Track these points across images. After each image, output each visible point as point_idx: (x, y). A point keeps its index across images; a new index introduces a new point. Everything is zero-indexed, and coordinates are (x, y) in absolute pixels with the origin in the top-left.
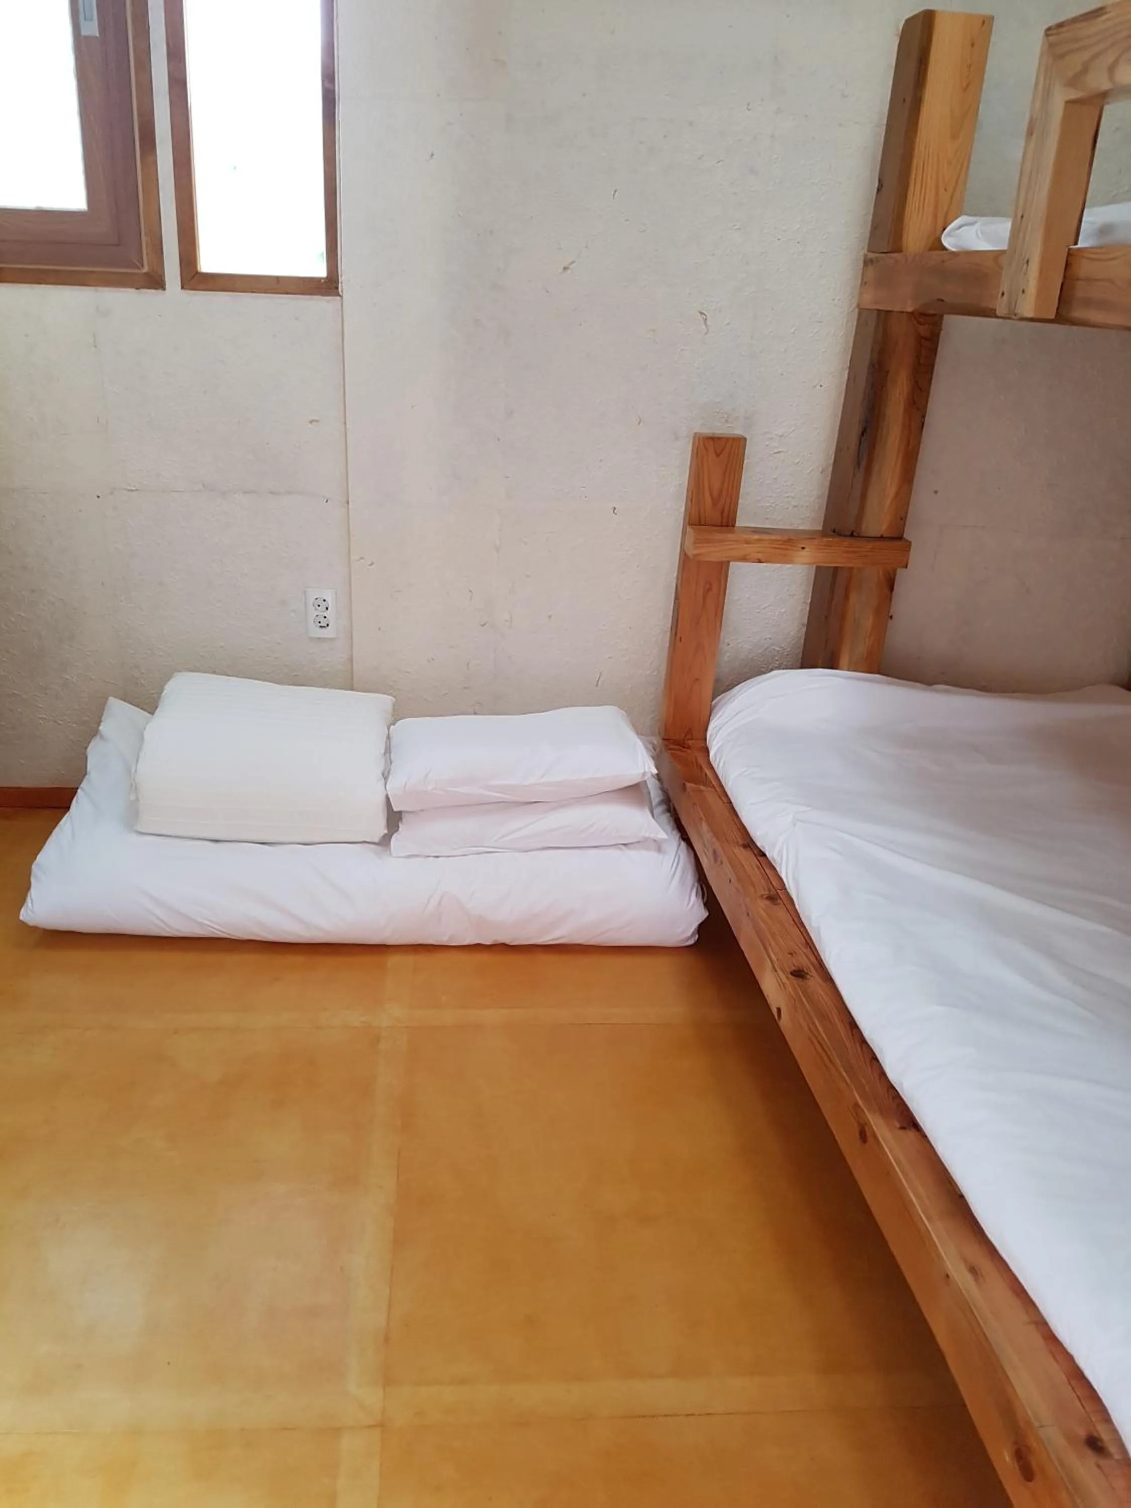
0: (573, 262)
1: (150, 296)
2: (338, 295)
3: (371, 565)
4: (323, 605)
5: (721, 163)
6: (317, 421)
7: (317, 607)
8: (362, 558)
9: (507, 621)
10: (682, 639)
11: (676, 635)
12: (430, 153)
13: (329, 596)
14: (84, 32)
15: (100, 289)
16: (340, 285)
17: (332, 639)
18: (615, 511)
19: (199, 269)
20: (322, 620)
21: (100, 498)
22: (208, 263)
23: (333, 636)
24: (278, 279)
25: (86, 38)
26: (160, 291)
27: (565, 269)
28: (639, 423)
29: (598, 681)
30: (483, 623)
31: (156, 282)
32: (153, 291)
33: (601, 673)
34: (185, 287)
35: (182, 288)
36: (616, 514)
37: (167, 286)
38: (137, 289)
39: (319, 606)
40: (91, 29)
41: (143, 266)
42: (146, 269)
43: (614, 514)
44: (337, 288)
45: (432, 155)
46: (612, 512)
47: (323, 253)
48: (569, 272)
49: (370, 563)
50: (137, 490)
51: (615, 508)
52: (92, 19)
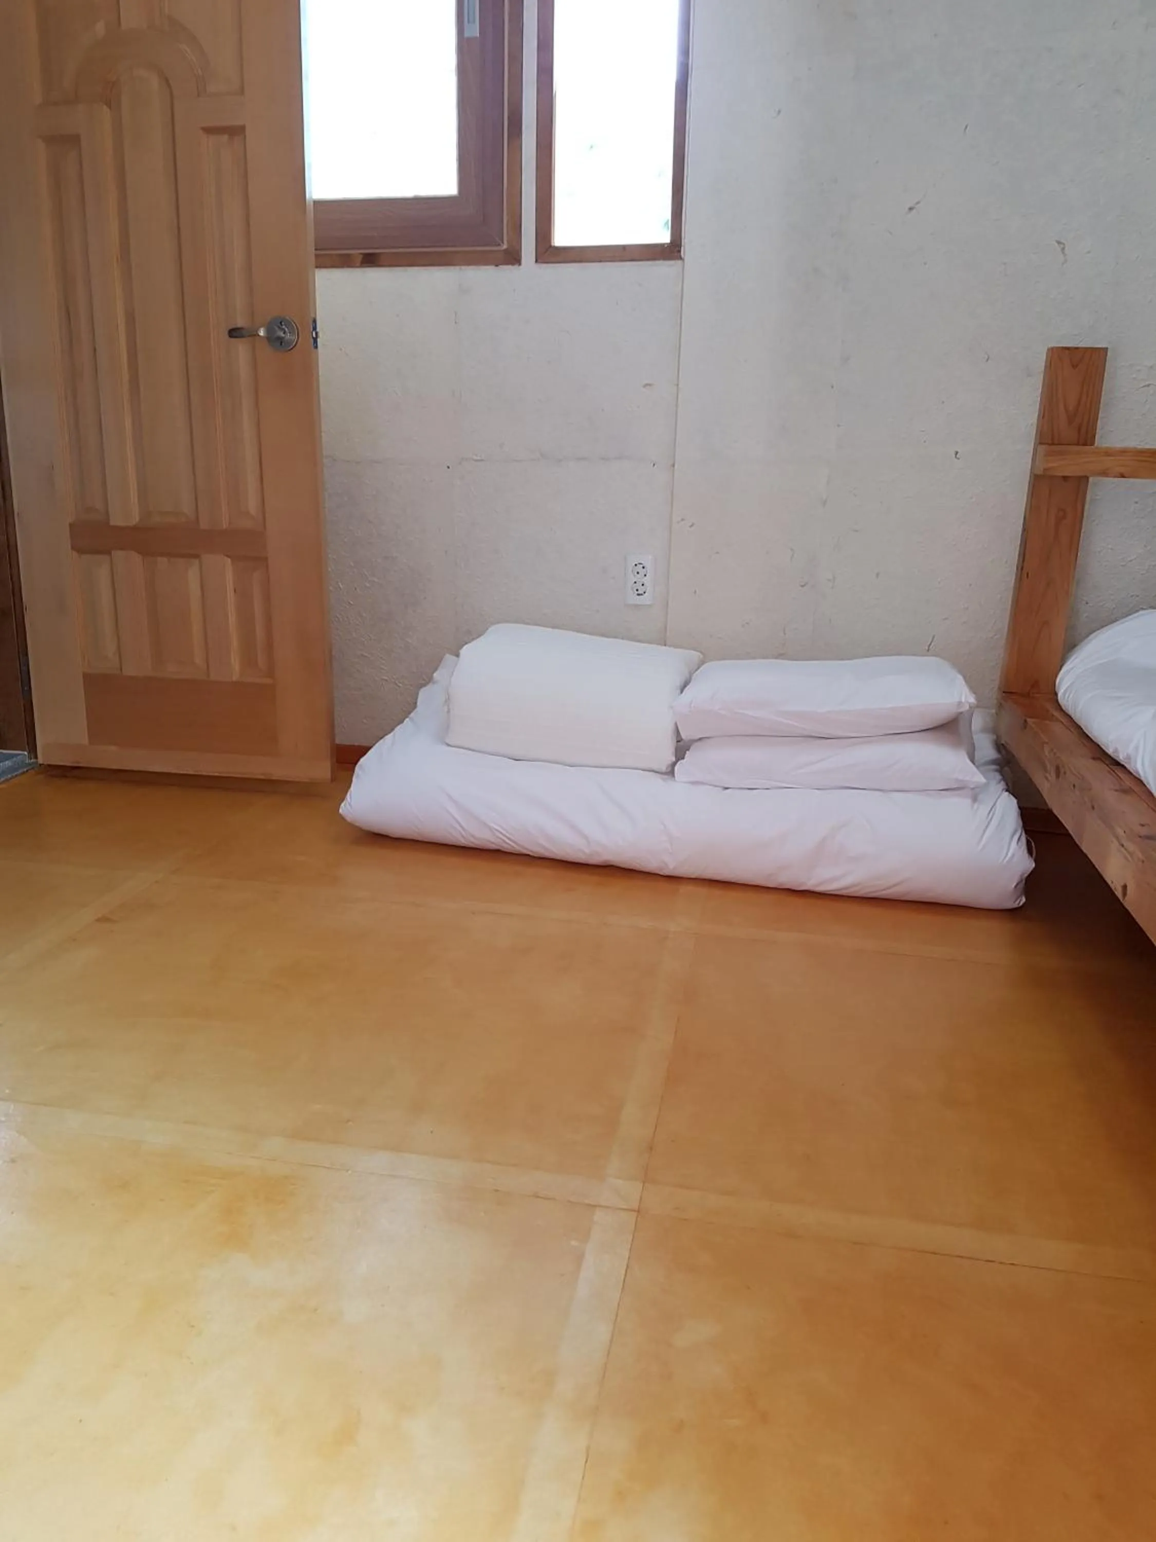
0: (918, 203)
1: (507, 272)
2: (681, 258)
3: (691, 526)
4: (642, 572)
5: (1083, 87)
6: (650, 385)
7: (636, 574)
8: (683, 520)
9: (829, 580)
10: (1030, 575)
11: (1022, 569)
12: (777, 110)
13: (648, 560)
14: (467, 34)
15: (463, 267)
16: (682, 248)
17: (650, 606)
18: (957, 456)
19: (552, 244)
20: (639, 586)
21: (449, 470)
22: (562, 237)
23: (649, 603)
24: (624, 248)
25: (469, 39)
26: (516, 267)
27: (911, 209)
28: (987, 360)
29: (930, 644)
30: (803, 584)
31: (513, 257)
32: (510, 267)
33: (934, 637)
34: (539, 261)
35: (536, 261)
36: (959, 459)
37: (523, 261)
38: (497, 266)
39: (638, 573)
40: (474, 31)
41: (503, 243)
42: (505, 247)
43: (956, 460)
44: (679, 251)
45: (779, 112)
46: (954, 456)
47: (668, 221)
48: (914, 211)
49: (691, 524)
50: (482, 460)
51: (957, 453)
52: (474, 22)
